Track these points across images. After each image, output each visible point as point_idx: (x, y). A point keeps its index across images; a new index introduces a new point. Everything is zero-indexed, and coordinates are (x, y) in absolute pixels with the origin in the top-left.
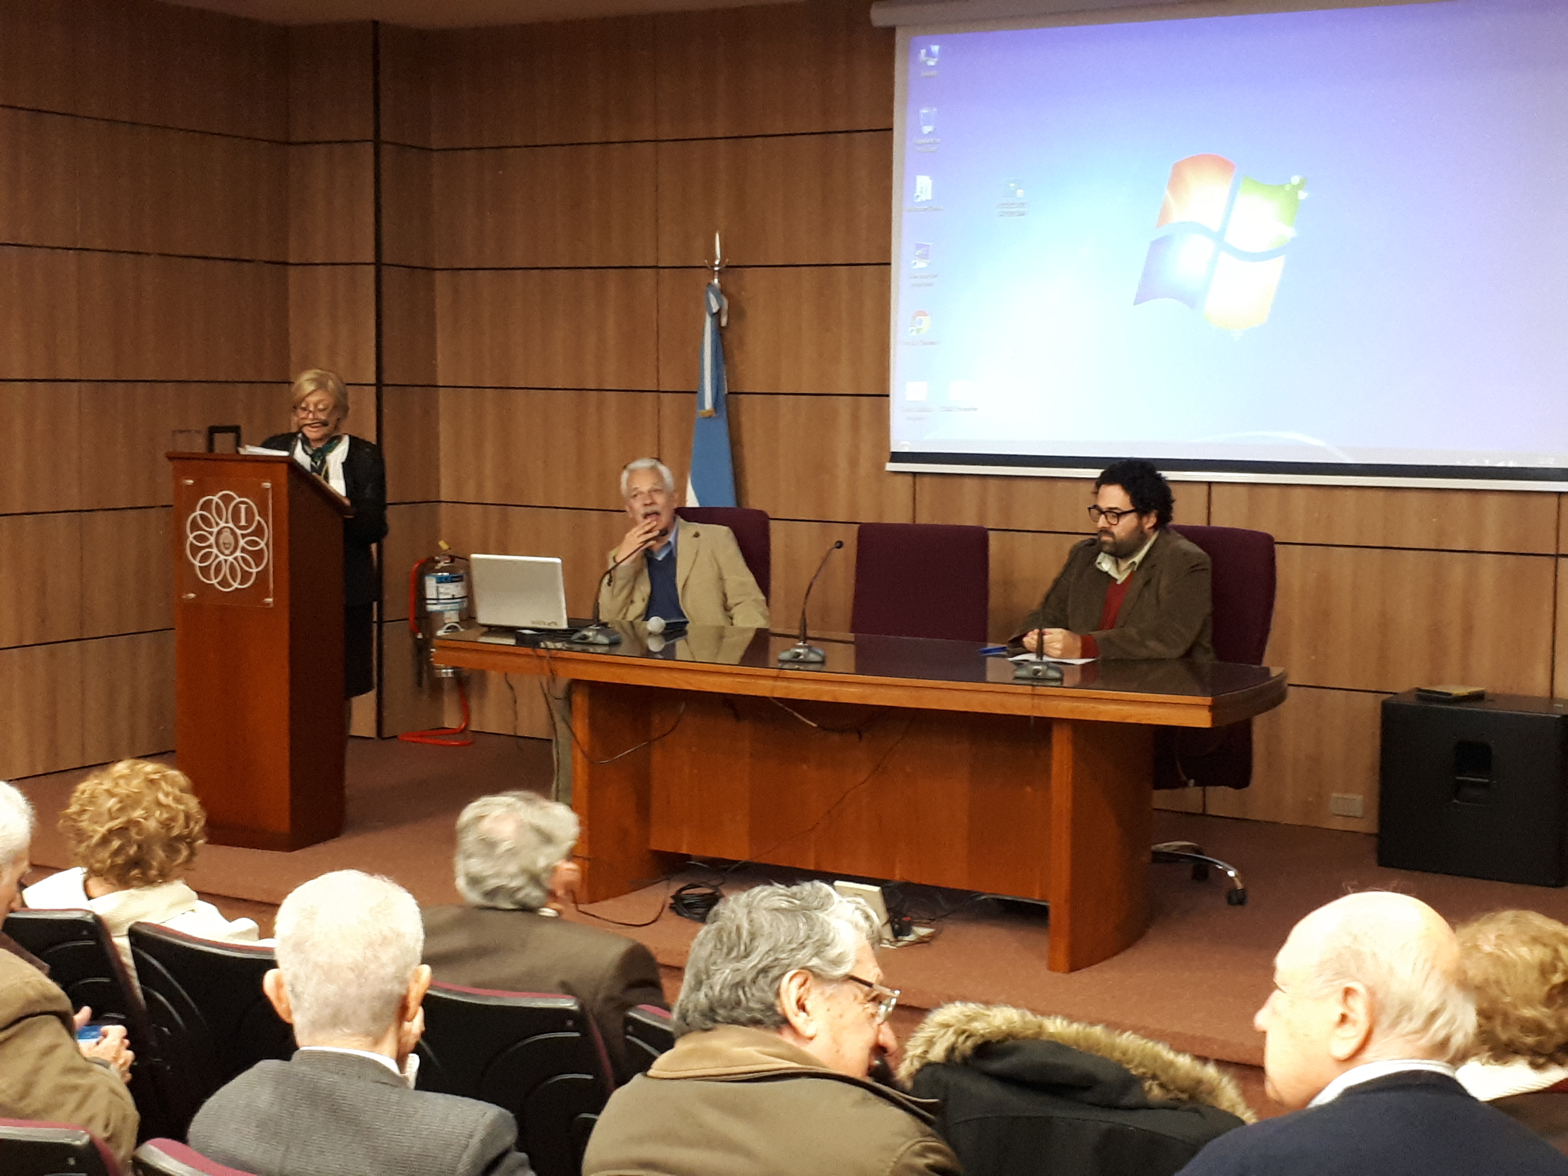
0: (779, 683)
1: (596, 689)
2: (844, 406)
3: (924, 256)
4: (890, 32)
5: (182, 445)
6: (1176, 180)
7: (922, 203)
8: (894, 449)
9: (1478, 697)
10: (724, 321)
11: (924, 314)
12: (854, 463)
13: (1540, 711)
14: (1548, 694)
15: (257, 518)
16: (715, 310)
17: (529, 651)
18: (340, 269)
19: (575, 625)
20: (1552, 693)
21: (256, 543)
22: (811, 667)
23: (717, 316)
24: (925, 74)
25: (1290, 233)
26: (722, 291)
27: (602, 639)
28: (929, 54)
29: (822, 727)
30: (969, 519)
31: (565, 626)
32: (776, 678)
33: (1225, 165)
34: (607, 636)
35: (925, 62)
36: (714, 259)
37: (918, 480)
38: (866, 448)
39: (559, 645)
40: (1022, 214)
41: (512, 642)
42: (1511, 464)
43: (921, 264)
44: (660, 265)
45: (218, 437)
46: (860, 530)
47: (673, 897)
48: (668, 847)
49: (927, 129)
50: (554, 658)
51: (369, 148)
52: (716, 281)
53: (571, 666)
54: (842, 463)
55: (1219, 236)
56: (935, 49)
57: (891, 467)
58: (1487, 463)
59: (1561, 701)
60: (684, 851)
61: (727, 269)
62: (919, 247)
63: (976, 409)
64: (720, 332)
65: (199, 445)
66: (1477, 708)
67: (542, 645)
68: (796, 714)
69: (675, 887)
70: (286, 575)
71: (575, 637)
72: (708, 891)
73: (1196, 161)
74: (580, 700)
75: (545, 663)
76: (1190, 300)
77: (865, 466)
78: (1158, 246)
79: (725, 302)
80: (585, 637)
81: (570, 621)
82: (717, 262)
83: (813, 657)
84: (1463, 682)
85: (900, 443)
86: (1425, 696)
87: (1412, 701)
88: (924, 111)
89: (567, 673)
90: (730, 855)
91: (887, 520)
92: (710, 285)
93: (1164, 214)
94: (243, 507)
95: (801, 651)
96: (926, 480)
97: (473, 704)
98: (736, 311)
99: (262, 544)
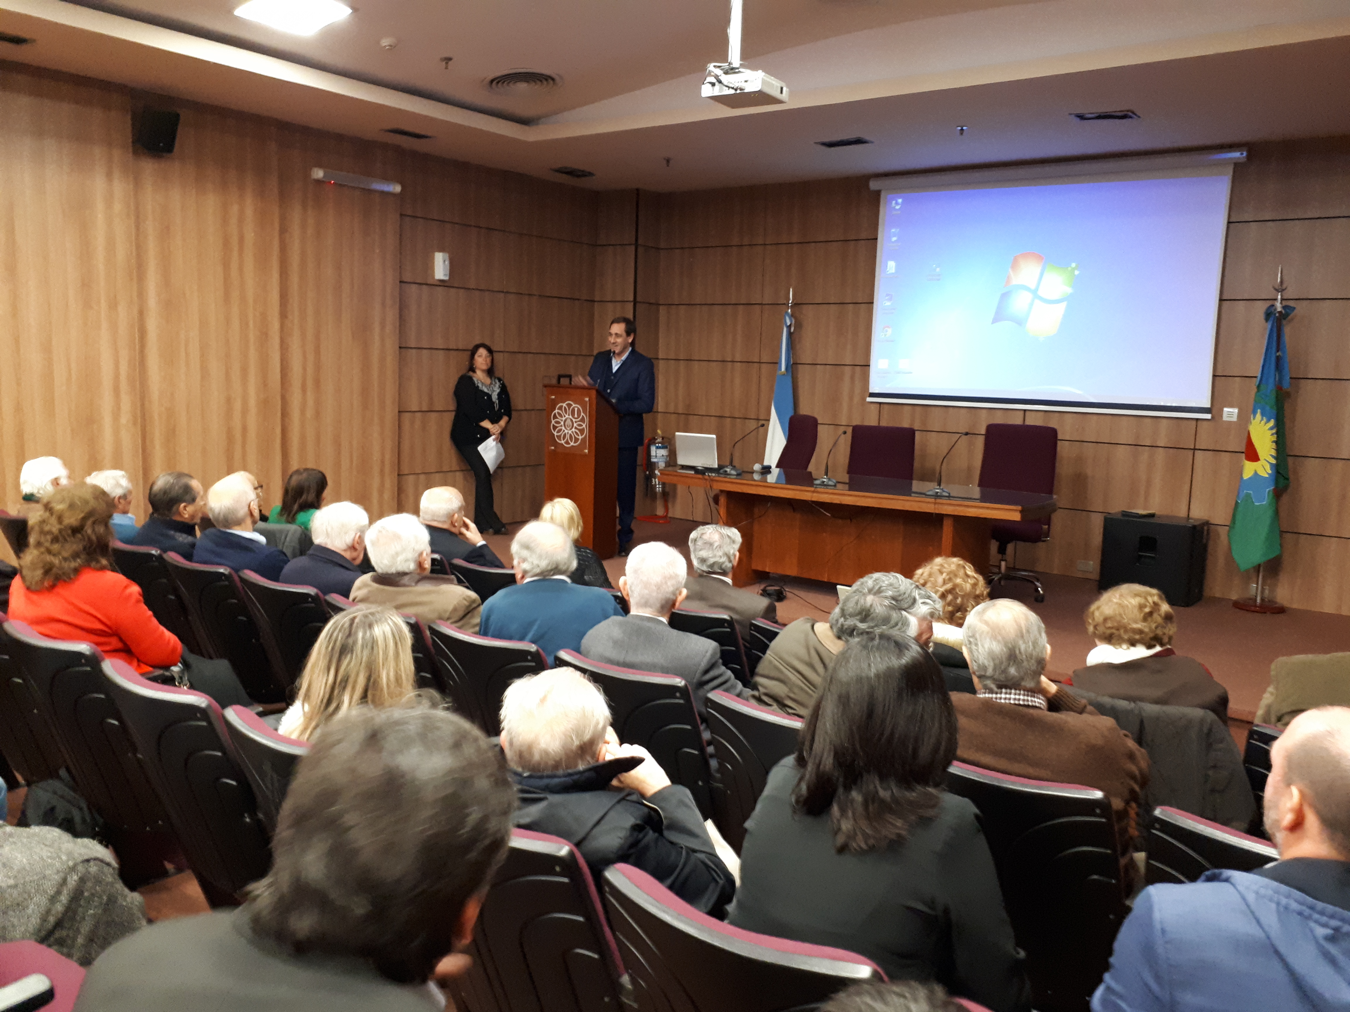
0: (815, 494)
1: (730, 495)
2: (847, 369)
3: (890, 300)
4: (878, 194)
5: (546, 382)
6: (1015, 264)
7: (890, 274)
8: (871, 391)
9: (1152, 515)
10: (792, 330)
11: (888, 327)
12: (851, 398)
13: (1183, 523)
14: (1186, 516)
15: (582, 414)
16: (788, 324)
17: (700, 476)
18: (618, 304)
19: (721, 467)
20: (1188, 515)
21: (581, 425)
22: (830, 487)
23: (789, 327)
24: (894, 213)
25: (1069, 290)
26: (792, 315)
27: (734, 472)
28: (897, 204)
29: (833, 516)
30: (906, 424)
31: (716, 466)
32: (814, 492)
33: (1039, 257)
34: (736, 471)
35: (894, 208)
36: (789, 300)
37: (882, 405)
38: (857, 391)
39: (713, 475)
40: (939, 280)
41: (693, 472)
42: (1174, 405)
43: (888, 304)
44: (764, 303)
45: (562, 379)
46: (853, 430)
47: (762, 590)
48: (760, 568)
49: (894, 239)
50: (712, 480)
51: (633, 248)
52: (789, 310)
53: (719, 484)
54: (845, 398)
55: (1035, 292)
56: (900, 201)
57: (869, 399)
58: (1162, 404)
59: (1192, 519)
60: (767, 570)
61: (795, 305)
62: (887, 295)
63: (911, 373)
64: (790, 334)
65: (554, 381)
66: (1152, 520)
67: (707, 474)
68: (821, 509)
69: (762, 587)
70: (594, 440)
71: (721, 471)
72: (777, 588)
73: (1025, 255)
74: (722, 500)
75: (708, 482)
76: (1020, 322)
77: (856, 399)
78: (1005, 296)
79: (793, 322)
80: (726, 471)
81: (718, 465)
82: (790, 302)
83: (830, 483)
84: (1145, 509)
85: (874, 389)
86: (1125, 514)
87: (1119, 517)
88: (893, 230)
89: (718, 487)
90: (789, 573)
91: (867, 423)
92: (787, 312)
93: (1008, 279)
94: (576, 409)
95: (825, 480)
96: (886, 406)
97: (670, 505)
98: (799, 325)
99: (584, 426)
